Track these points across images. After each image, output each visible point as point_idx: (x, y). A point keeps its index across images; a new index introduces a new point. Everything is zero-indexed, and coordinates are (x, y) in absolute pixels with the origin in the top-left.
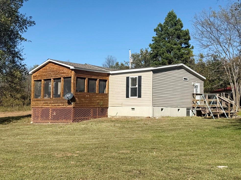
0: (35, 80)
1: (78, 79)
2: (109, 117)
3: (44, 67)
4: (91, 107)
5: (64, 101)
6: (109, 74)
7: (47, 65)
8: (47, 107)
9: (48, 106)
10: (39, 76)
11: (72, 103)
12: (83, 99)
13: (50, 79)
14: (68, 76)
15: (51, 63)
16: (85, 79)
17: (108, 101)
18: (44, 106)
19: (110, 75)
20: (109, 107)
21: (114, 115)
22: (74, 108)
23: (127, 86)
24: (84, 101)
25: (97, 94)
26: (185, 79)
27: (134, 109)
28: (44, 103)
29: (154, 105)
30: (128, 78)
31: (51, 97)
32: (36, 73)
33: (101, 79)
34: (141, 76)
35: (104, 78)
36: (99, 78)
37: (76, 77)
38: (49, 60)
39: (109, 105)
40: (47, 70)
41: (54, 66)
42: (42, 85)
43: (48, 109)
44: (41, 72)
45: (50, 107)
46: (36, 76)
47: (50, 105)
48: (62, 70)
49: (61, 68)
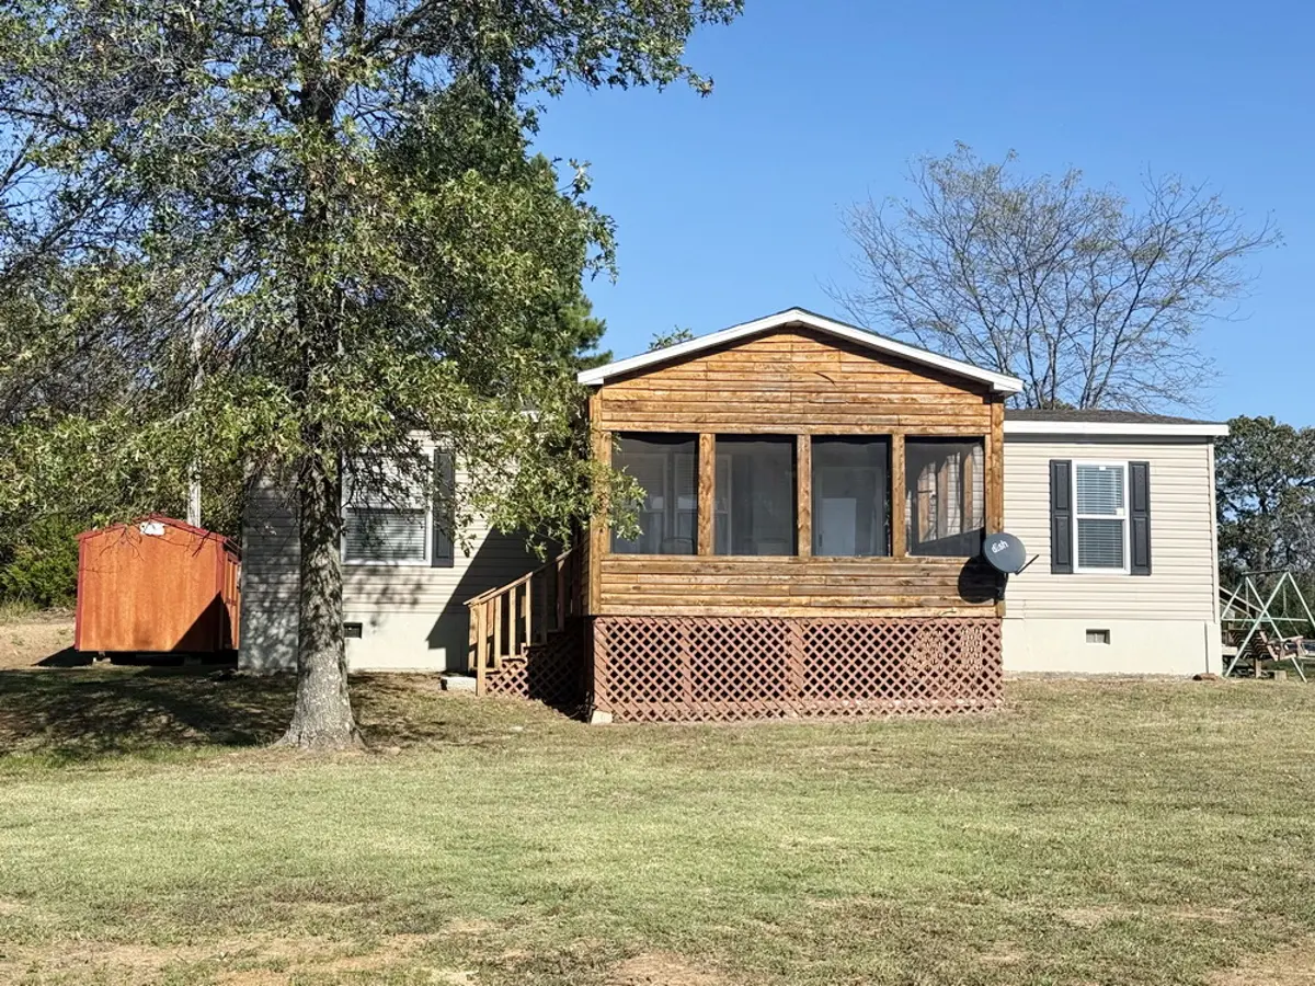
5: (930, 581)
8: (766, 612)
9: (779, 605)
14: (950, 431)
15: (795, 338)
23: (1054, 508)
27: (1106, 633)
32: (639, 382)
34: (1146, 465)
40: (754, 377)
41: (825, 357)
42: (709, 468)
43: (780, 627)
44: (688, 383)
45: (798, 612)
46: (633, 405)
47: (795, 599)
48: (900, 388)
49: (887, 378)
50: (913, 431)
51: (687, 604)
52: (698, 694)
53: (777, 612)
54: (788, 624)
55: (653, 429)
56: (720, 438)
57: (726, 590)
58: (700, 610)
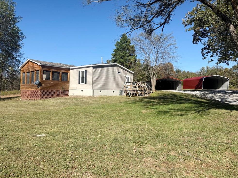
0: (22, 72)
1: (44, 72)
2: (69, 96)
3: (27, 64)
4: (55, 89)
5: (36, 86)
6: (69, 69)
7: (28, 63)
10: (24, 70)
11: (39, 87)
12: (48, 85)
13: (29, 72)
14: (38, 70)
15: (30, 62)
16: (50, 71)
17: (69, 86)
18: (27, 89)
20: (70, 90)
21: (72, 95)
22: (41, 90)
23: (79, 76)
24: (49, 86)
25: (60, 82)
26: (118, 73)
27: (83, 91)
28: (26, 87)
29: (93, 88)
30: (79, 71)
31: (30, 83)
32: (23, 68)
33: (63, 72)
34: (86, 70)
35: (66, 72)
36: (62, 71)
37: (42, 70)
38: (28, 60)
40: (28, 66)
47: (29, 88)
48: (35, 66)
56: (27, 72)
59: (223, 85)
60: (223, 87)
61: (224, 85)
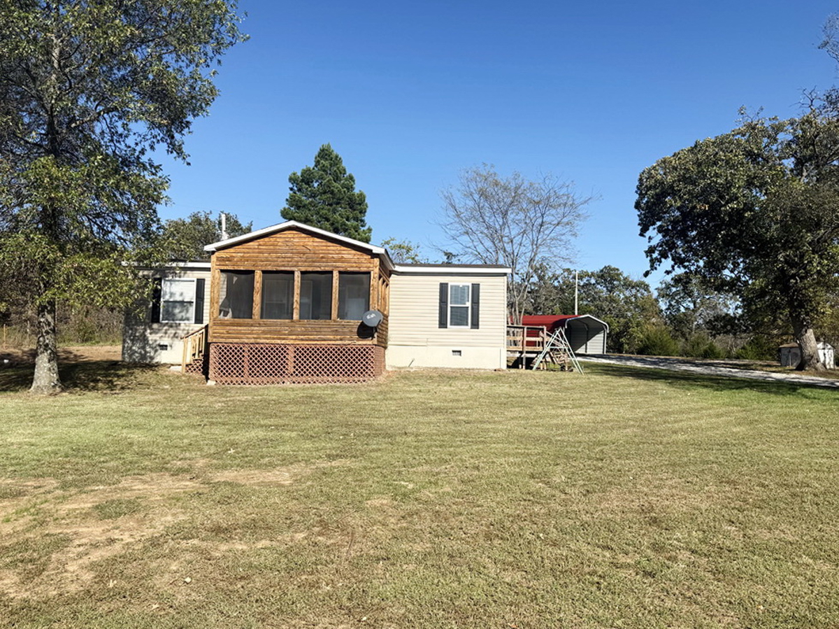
0: (223, 268)
3: (266, 239)
5: (346, 330)
7: (278, 235)
8: (279, 342)
9: (284, 339)
10: (243, 259)
11: (375, 335)
13: (291, 273)
14: (357, 269)
15: (294, 232)
18: (266, 338)
19: (393, 275)
20: (389, 347)
23: (441, 301)
30: (443, 287)
31: (296, 316)
32: (232, 250)
39: (389, 343)
40: (278, 248)
41: (307, 240)
42: (258, 284)
43: (284, 349)
44: (251, 251)
45: (292, 342)
46: (228, 259)
47: (291, 337)
48: (337, 252)
49: (332, 248)
50: (342, 269)
51: (248, 338)
52: (250, 374)
53: (283, 342)
54: (288, 347)
55: (236, 268)
56: (264, 272)
57: (264, 332)
58: (252, 341)
59: (588, 341)
60: (588, 347)
61: (590, 341)
